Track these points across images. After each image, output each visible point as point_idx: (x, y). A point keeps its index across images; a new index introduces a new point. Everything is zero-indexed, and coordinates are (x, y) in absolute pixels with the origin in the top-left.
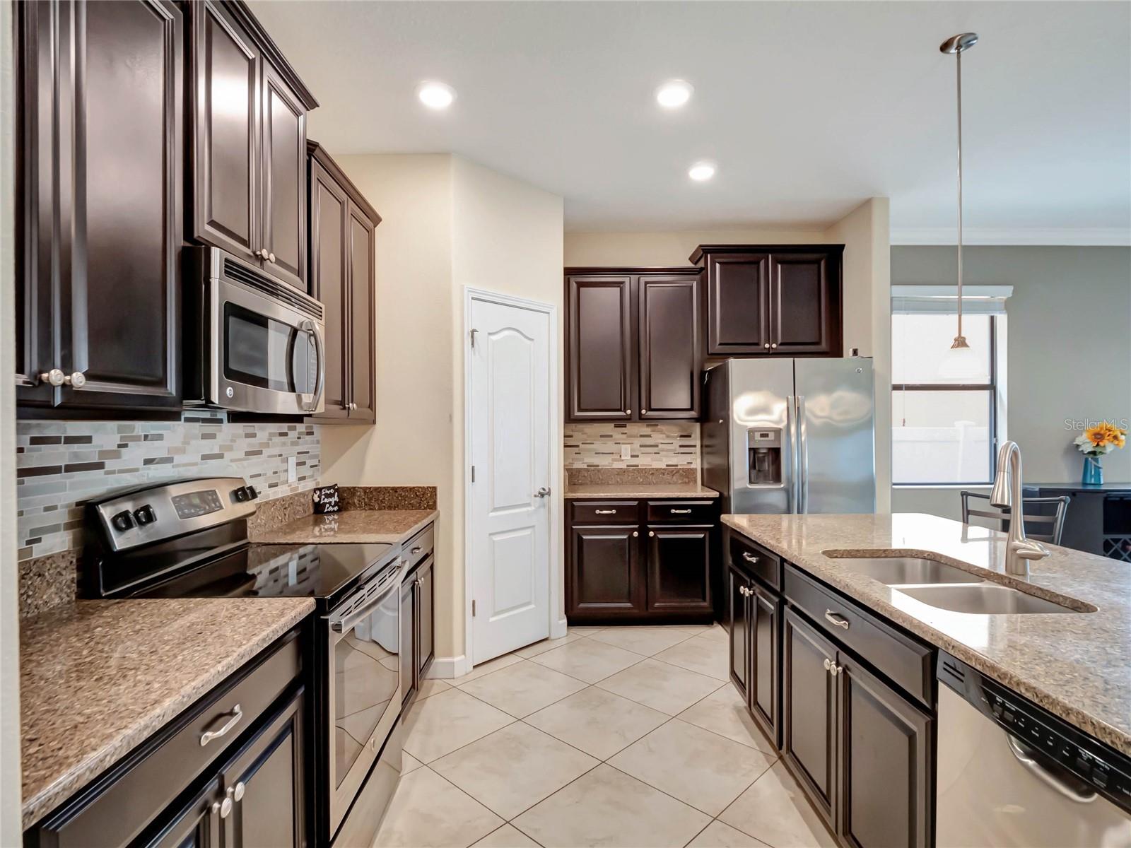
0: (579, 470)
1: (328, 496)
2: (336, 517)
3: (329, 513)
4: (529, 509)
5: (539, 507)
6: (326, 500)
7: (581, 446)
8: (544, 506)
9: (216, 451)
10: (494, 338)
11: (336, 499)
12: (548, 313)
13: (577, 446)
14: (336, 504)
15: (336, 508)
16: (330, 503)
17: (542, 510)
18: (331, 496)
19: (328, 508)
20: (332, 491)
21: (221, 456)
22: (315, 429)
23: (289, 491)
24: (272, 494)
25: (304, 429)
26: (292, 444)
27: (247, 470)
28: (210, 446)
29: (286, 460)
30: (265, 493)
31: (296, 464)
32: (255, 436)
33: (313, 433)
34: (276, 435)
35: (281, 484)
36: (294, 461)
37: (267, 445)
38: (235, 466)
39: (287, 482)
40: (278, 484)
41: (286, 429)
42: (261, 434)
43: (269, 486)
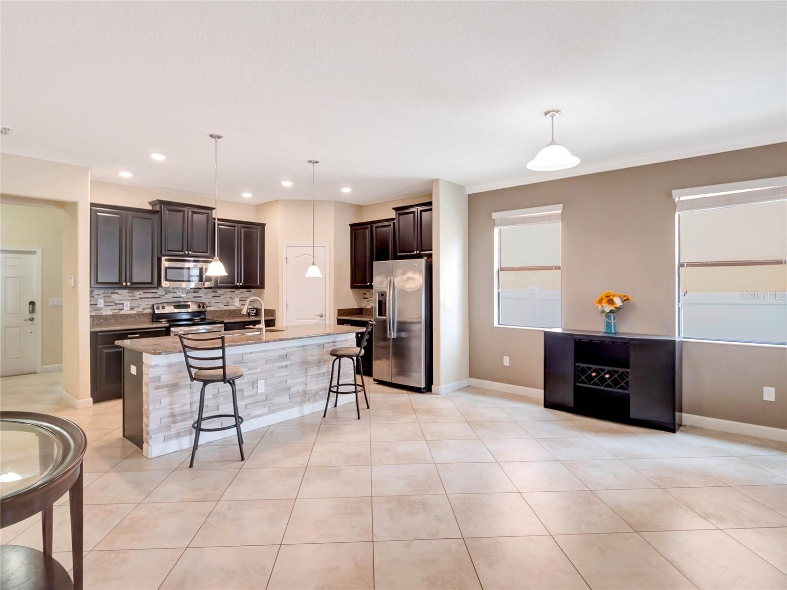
0: (367, 309)
1: (252, 311)
3: (252, 316)
4: (315, 321)
5: (320, 320)
7: (369, 298)
8: (323, 320)
9: (200, 295)
10: (297, 259)
11: (255, 312)
12: (324, 247)
13: (367, 298)
14: (254, 313)
18: (254, 310)
19: (251, 314)
21: (201, 297)
22: (252, 290)
23: (235, 308)
24: (226, 308)
25: (245, 290)
26: (237, 294)
27: (213, 301)
28: (195, 295)
29: (234, 299)
30: (222, 307)
31: (240, 301)
32: (217, 292)
33: (251, 291)
34: (227, 292)
35: (231, 305)
36: (238, 299)
37: (223, 295)
38: (207, 300)
39: (234, 305)
40: (228, 306)
41: (234, 290)
42: (220, 292)
43: (225, 306)
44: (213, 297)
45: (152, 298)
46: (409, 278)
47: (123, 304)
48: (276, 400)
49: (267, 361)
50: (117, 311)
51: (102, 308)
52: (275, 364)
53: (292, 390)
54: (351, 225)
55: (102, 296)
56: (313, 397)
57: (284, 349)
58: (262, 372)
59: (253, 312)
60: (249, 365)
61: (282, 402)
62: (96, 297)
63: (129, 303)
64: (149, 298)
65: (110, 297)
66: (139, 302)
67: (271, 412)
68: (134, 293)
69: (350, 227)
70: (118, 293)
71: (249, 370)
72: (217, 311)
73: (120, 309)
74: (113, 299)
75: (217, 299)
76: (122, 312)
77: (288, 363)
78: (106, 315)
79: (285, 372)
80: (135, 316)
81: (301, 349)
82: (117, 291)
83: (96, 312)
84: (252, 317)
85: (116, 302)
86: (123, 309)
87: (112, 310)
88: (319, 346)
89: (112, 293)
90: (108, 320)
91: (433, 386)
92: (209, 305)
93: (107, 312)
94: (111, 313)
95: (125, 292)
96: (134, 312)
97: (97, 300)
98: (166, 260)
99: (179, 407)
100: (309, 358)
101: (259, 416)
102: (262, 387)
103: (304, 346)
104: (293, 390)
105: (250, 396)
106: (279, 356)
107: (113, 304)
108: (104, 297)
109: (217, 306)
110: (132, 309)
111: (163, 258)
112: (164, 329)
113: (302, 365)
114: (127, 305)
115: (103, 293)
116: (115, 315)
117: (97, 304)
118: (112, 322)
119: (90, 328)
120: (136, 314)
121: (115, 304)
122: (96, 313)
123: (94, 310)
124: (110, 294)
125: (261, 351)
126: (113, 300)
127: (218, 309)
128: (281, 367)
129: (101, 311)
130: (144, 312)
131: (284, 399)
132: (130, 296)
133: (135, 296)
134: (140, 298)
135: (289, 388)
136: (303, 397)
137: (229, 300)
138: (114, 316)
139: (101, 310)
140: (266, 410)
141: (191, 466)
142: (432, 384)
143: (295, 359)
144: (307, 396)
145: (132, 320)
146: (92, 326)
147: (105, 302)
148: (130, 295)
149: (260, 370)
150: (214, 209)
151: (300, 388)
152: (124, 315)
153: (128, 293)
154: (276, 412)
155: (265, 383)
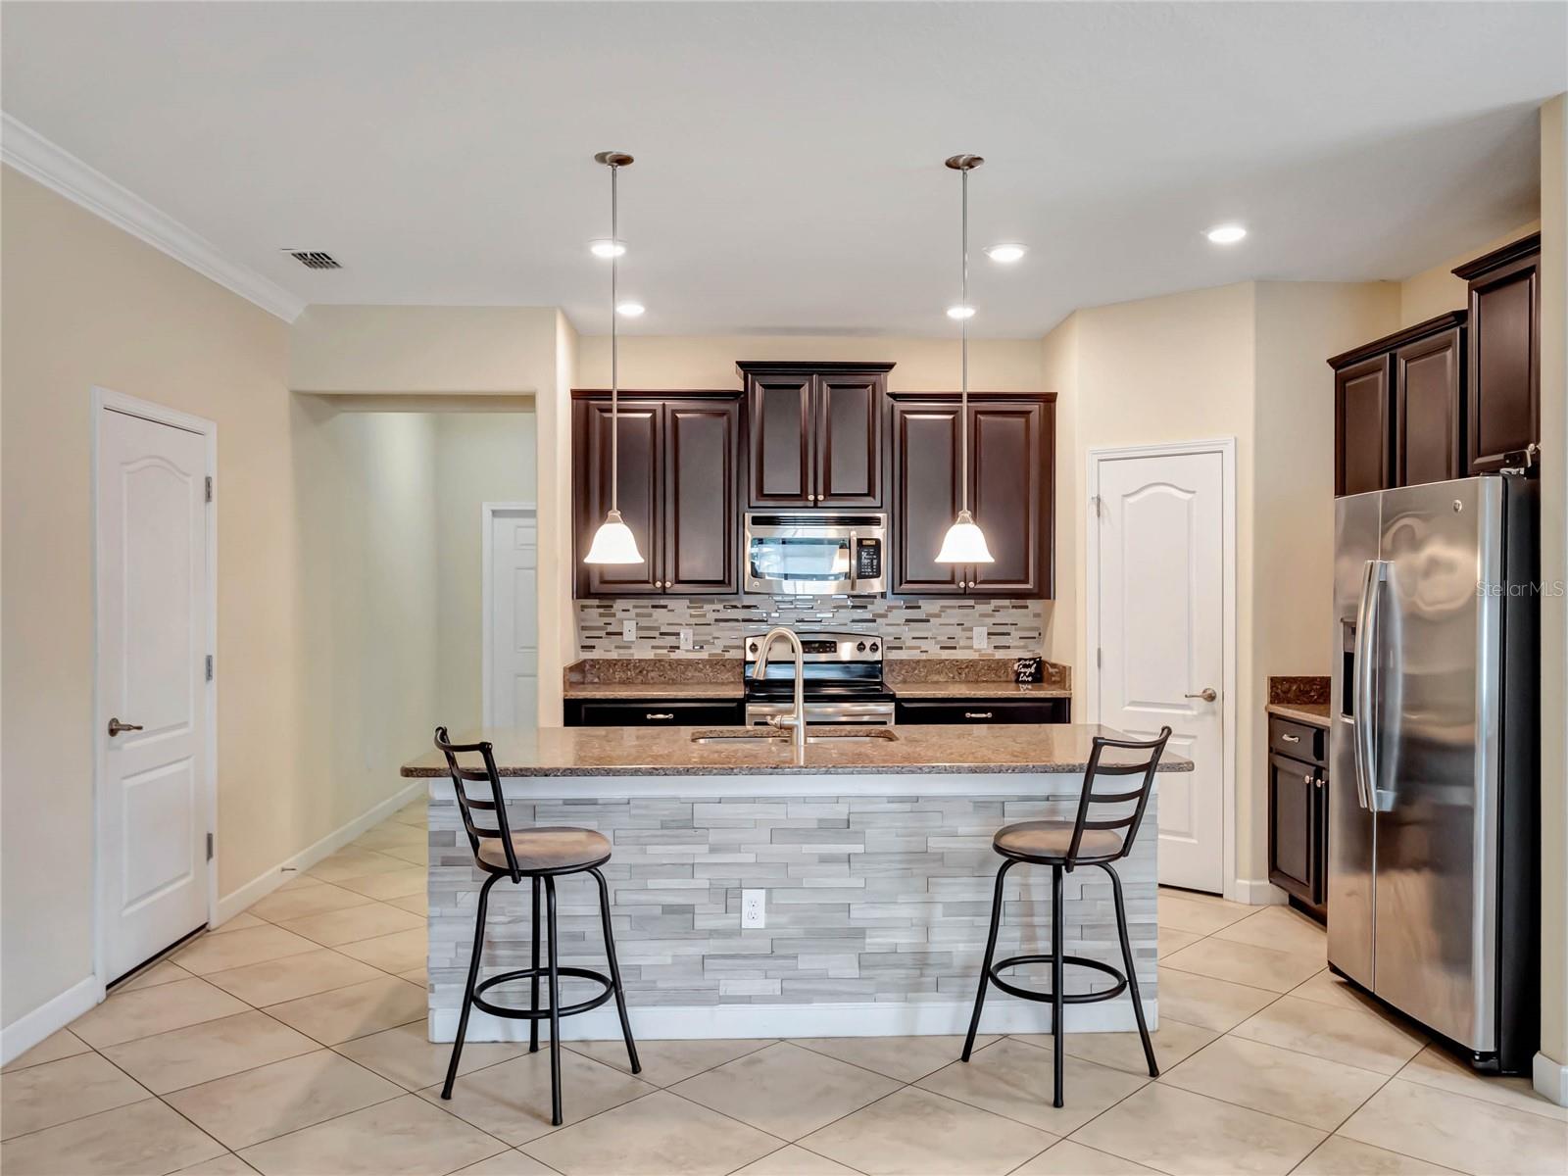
1: (1025, 666)
2: (1030, 687)
3: (1024, 682)
5: (1206, 713)
6: (1023, 670)
9: (871, 617)
10: (1131, 500)
11: (1033, 670)
12: (1222, 452)
14: (1031, 673)
15: (1030, 679)
16: (1025, 673)
17: (1209, 718)
18: (1029, 666)
19: (1023, 678)
20: (1031, 662)
21: (874, 621)
22: (1029, 602)
23: (975, 656)
24: (946, 655)
25: (1007, 602)
26: (981, 615)
27: (907, 633)
28: (859, 614)
29: (971, 629)
30: (935, 653)
31: (989, 634)
32: (919, 607)
33: (1026, 607)
34: (954, 607)
35: (961, 648)
36: (984, 630)
37: (938, 616)
38: (890, 629)
39: (971, 648)
40: (955, 648)
41: (971, 602)
42: (928, 606)
43: (942, 648)
44: (907, 621)
45: (744, 621)
46: (1434, 565)
47: (678, 634)
48: (807, 963)
49: (777, 833)
50: (665, 651)
51: (632, 642)
52: (805, 846)
53: (868, 940)
54: (1336, 363)
55: (634, 612)
56: (958, 981)
57: (837, 799)
58: (757, 864)
59: (1028, 671)
60: (714, 837)
61: (831, 974)
62: (620, 615)
63: (690, 632)
64: (737, 620)
65: (650, 615)
66: (715, 631)
67: (786, 996)
68: (702, 607)
69: (1332, 371)
70: (665, 607)
71: (714, 849)
72: (918, 662)
73: (671, 647)
74: (656, 620)
75: (920, 630)
76: (674, 656)
77: (859, 848)
78: (640, 661)
79: (839, 879)
80: (705, 666)
81: (907, 807)
82: (662, 602)
83: (622, 651)
84: (1025, 686)
85: (664, 630)
86: (678, 648)
87: (653, 647)
88: (981, 805)
89: (654, 607)
90: (645, 672)
91: (1537, 1059)
92: (897, 643)
93: (644, 652)
94: (650, 655)
95: (680, 606)
96: (704, 655)
97: (621, 621)
98: (756, 521)
99: (504, 924)
100: (936, 844)
101: (747, 1000)
102: (754, 912)
103: (917, 799)
104: (875, 942)
105: (713, 933)
106: (820, 820)
107: (656, 634)
108: (638, 615)
109: (919, 648)
110: (700, 646)
111: (748, 517)
112: (734, 705)
113: (910, 862)
114: (686, 638)
115: (635, 607)
116: (660, 661)
117: (621, 634)
118: (652, 678)
119: (565, 690)
120: (708, 661)
121: (661, 634)
122: (619, 655)
123: (617, 647)
124: (651, 610)
125: (754, 800)
126: (655, 625)
127: (924, 657)
128: (825, 860)
129: (631, 651)
130: (728, 656)
131: (842, 964)
132: (691, 616)
133: (704, 616)
134: (716, 620)
135: (859, 933)
136: (918, 972)
137: (957, 632)
138: (657, 663)
139: (630, 648)
140: (774, 987)
141: (446, 1094)
142: (1537, 1047)
143: (884, 836)
144: (932, 974)
145: (697, 674)
146: (569, 684)
147: (639, 628)
148: (693, 612)
149: (750, 858)
150: (889, 366)
151: (905, 940)
152: (679, 662)
153: (688, 607)
154: (809, 1001)
155: (769, 901)
